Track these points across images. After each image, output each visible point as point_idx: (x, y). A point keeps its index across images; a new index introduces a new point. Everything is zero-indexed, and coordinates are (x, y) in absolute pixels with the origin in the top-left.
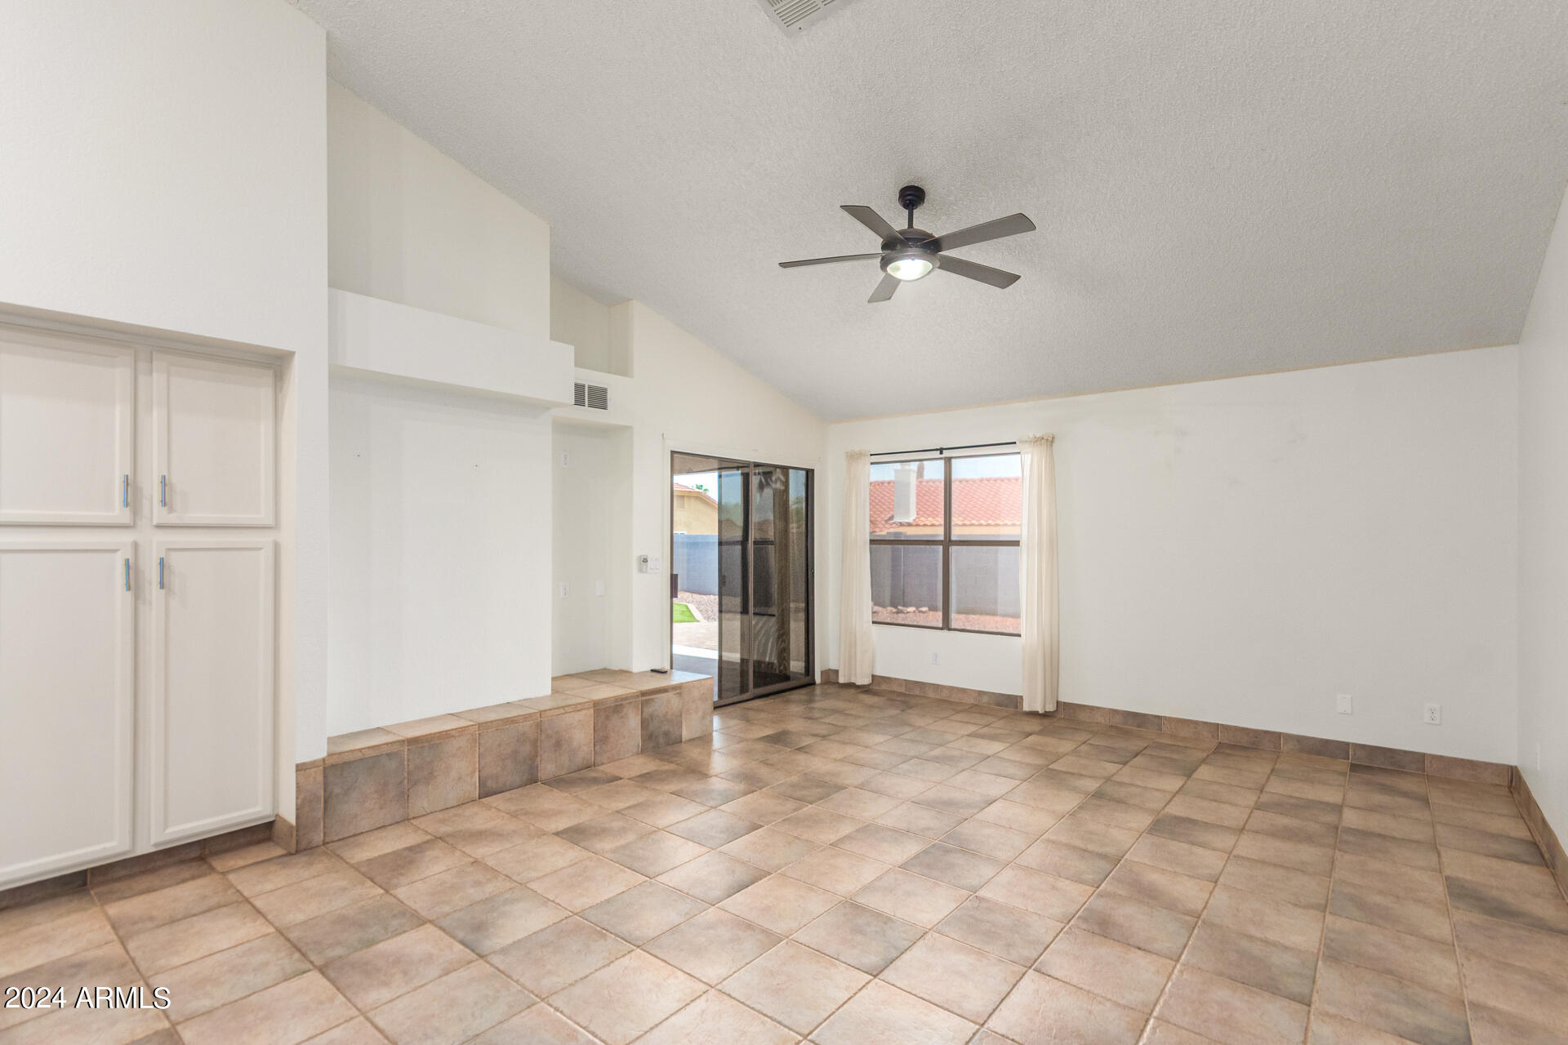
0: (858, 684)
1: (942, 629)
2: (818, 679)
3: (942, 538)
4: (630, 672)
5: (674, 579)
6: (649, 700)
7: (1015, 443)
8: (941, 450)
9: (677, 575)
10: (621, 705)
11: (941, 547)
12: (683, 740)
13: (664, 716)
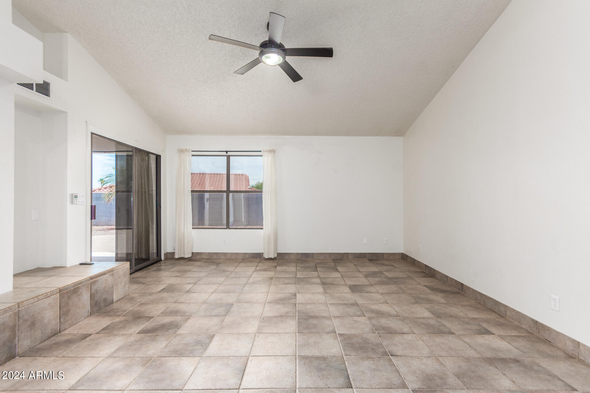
0: (185, 257)
1: (226, 229)
2: (163, 258)
3: (226, 190)
4: (66, 267)
5: (93, 209)
6: (95, 281)
7: (261, 151)
8: (227, 152)
9: (95, 206)
10: (78, 287)
11: (225, 193)
12: (114, 301)
13: (104, 289)
